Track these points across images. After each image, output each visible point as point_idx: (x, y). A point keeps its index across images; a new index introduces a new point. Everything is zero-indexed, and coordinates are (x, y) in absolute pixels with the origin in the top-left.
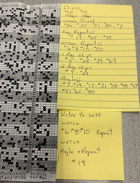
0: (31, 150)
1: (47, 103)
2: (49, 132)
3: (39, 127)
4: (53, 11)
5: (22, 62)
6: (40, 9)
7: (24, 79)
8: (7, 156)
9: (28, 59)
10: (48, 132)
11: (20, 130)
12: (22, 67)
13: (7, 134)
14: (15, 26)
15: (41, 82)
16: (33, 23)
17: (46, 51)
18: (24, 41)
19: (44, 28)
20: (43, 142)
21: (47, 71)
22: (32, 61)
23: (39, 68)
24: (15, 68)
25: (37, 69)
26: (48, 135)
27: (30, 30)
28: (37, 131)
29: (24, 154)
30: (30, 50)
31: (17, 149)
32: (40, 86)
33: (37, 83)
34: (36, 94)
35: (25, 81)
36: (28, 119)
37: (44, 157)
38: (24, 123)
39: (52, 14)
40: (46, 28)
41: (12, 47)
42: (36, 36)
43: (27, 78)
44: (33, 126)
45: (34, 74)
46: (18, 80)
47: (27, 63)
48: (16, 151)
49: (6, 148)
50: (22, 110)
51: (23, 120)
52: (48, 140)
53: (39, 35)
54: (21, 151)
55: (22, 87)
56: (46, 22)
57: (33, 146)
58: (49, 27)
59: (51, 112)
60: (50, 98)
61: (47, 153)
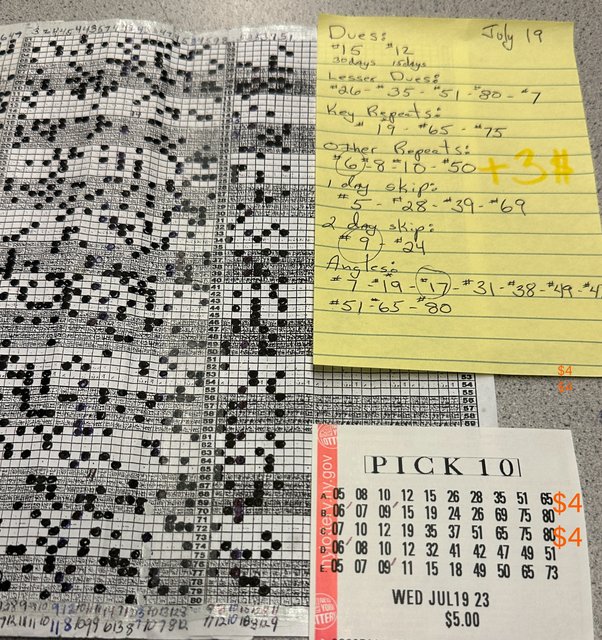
0: (208, 521)
1: (263, 359)
2: (274, 460)
3: (234, 443)
4: (276, 48)
5: (167, 218)
6: (229, 44)
7: (175, 276)
8: (115, 544)
9: (186, 207)
10: (270, 459)
11: (164, 453)
12: (166, 235)
13: (116, 465)
14: (139, 98)
15: (238, 287)
16: (202, 90)
17: (253, 180)
18: (172, 146)
19: (246, 102)
20: (250, 492)
21: (257, 246)
22: (202, 216)
23: (230, 240)
24: (139, 238)
25: (221, 240)
26: (269, 468)
27: (192, 112)
28: (229, 457)
29: (178, 536)
30: (196, 178)
31: (153, 520)
32: (233, 299)
33: (222, 288)
34: (220, 329)
35: (177, 282)
36: (193, 415)
37: (258, 546)
38: (177, 429)
39: (273, 60)
40: (253, 103)
41: (129, 165)
42: (215, 131)
43: (185, 274)
44: (213, 438)
45: (212, 259)
46: (152, 279)
47: (186, 222)
48: (148, 529)
49: (109, 515)
50: (170, 382)
51: (175, 419)
52: (271, 487)
53: (228, 127)
54: (168, 528)
55: (168, 302)
56: (250, 85)
57: (212, 509)
58: (264, 100)
59: (279, 390)
60: (271, 341)
61: (267, 532)
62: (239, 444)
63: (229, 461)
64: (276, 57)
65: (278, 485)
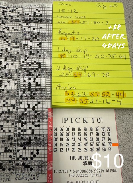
0: (16, 149)
1: (31, 100)
3: (23, 126)
4: (35, 9)
5: (6, 59)
6: (23, 8)
7: (8, 77)
9: (11, 56)
10: (33, 130)
11: (4, 129)
12: (5, 64)
15: (25, 79)
16: (16, 22)
17: (29, 49)
18: (7, 38)
19: (27, 26)
20: (28, 140)
21: (30, 67)
22: (15, 59)
23: (23, 65)
25: (20, 66)
26: (33, 133)
27: (13, 28)
29: (8, 154)
30: (14, 47)
31: (1, 149)
32: (23, 83)
33: (20, 80)
34: (20, 92)
35: (8, 78)
36: (12, 117)
37: (30, 156)
38: (8, 122)
39: (35, 13)
40: (29, 26)
42: (19, 34)
43: (10, 76)
44: (18, 124)
45: (18, 71)
46: (1, 77)
47: (11, 60)
50: (6, 108)
51: (7, 119)
52: (33, 139)
53: (22, 33)
54: (5, 151)
55: (6, 84)
56: (28, 20)
57: (17, 146)
58: (32, 25)
59: (36, 110)
60: (34, 95)
61: (32, 152)
62: (25, 126)
63: (22, 131)
64: (36, 12)
65: (35, 138)
